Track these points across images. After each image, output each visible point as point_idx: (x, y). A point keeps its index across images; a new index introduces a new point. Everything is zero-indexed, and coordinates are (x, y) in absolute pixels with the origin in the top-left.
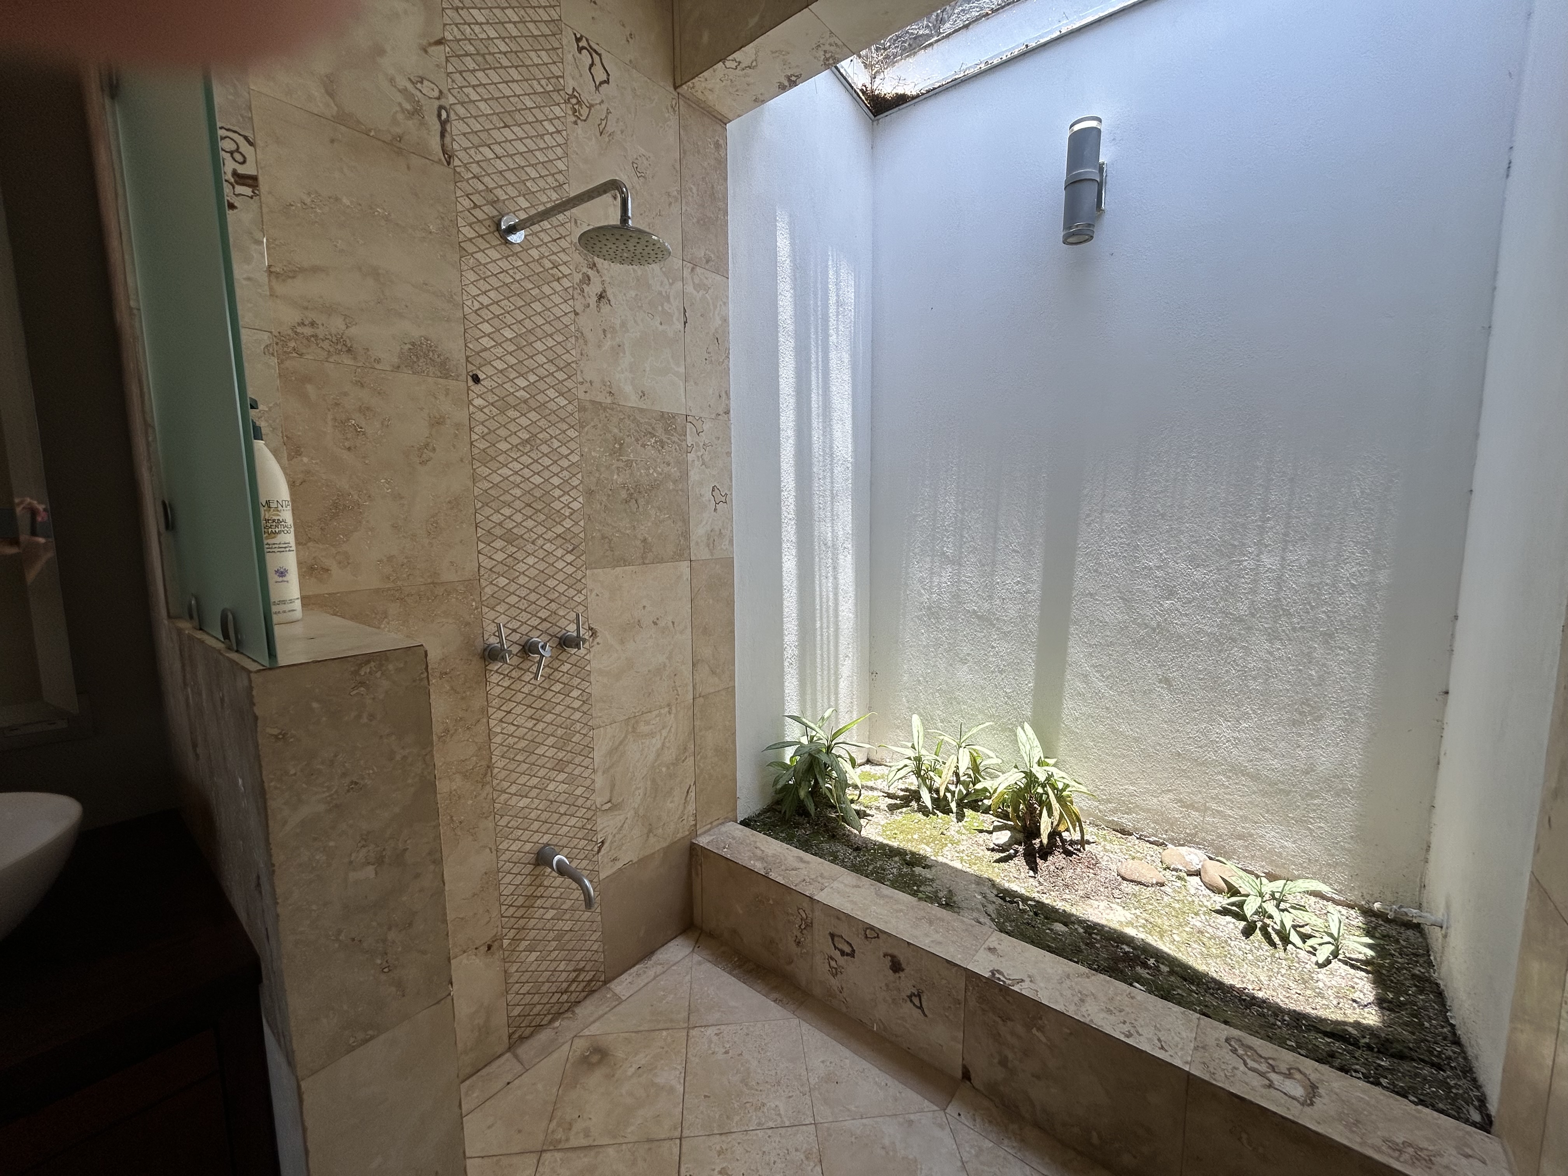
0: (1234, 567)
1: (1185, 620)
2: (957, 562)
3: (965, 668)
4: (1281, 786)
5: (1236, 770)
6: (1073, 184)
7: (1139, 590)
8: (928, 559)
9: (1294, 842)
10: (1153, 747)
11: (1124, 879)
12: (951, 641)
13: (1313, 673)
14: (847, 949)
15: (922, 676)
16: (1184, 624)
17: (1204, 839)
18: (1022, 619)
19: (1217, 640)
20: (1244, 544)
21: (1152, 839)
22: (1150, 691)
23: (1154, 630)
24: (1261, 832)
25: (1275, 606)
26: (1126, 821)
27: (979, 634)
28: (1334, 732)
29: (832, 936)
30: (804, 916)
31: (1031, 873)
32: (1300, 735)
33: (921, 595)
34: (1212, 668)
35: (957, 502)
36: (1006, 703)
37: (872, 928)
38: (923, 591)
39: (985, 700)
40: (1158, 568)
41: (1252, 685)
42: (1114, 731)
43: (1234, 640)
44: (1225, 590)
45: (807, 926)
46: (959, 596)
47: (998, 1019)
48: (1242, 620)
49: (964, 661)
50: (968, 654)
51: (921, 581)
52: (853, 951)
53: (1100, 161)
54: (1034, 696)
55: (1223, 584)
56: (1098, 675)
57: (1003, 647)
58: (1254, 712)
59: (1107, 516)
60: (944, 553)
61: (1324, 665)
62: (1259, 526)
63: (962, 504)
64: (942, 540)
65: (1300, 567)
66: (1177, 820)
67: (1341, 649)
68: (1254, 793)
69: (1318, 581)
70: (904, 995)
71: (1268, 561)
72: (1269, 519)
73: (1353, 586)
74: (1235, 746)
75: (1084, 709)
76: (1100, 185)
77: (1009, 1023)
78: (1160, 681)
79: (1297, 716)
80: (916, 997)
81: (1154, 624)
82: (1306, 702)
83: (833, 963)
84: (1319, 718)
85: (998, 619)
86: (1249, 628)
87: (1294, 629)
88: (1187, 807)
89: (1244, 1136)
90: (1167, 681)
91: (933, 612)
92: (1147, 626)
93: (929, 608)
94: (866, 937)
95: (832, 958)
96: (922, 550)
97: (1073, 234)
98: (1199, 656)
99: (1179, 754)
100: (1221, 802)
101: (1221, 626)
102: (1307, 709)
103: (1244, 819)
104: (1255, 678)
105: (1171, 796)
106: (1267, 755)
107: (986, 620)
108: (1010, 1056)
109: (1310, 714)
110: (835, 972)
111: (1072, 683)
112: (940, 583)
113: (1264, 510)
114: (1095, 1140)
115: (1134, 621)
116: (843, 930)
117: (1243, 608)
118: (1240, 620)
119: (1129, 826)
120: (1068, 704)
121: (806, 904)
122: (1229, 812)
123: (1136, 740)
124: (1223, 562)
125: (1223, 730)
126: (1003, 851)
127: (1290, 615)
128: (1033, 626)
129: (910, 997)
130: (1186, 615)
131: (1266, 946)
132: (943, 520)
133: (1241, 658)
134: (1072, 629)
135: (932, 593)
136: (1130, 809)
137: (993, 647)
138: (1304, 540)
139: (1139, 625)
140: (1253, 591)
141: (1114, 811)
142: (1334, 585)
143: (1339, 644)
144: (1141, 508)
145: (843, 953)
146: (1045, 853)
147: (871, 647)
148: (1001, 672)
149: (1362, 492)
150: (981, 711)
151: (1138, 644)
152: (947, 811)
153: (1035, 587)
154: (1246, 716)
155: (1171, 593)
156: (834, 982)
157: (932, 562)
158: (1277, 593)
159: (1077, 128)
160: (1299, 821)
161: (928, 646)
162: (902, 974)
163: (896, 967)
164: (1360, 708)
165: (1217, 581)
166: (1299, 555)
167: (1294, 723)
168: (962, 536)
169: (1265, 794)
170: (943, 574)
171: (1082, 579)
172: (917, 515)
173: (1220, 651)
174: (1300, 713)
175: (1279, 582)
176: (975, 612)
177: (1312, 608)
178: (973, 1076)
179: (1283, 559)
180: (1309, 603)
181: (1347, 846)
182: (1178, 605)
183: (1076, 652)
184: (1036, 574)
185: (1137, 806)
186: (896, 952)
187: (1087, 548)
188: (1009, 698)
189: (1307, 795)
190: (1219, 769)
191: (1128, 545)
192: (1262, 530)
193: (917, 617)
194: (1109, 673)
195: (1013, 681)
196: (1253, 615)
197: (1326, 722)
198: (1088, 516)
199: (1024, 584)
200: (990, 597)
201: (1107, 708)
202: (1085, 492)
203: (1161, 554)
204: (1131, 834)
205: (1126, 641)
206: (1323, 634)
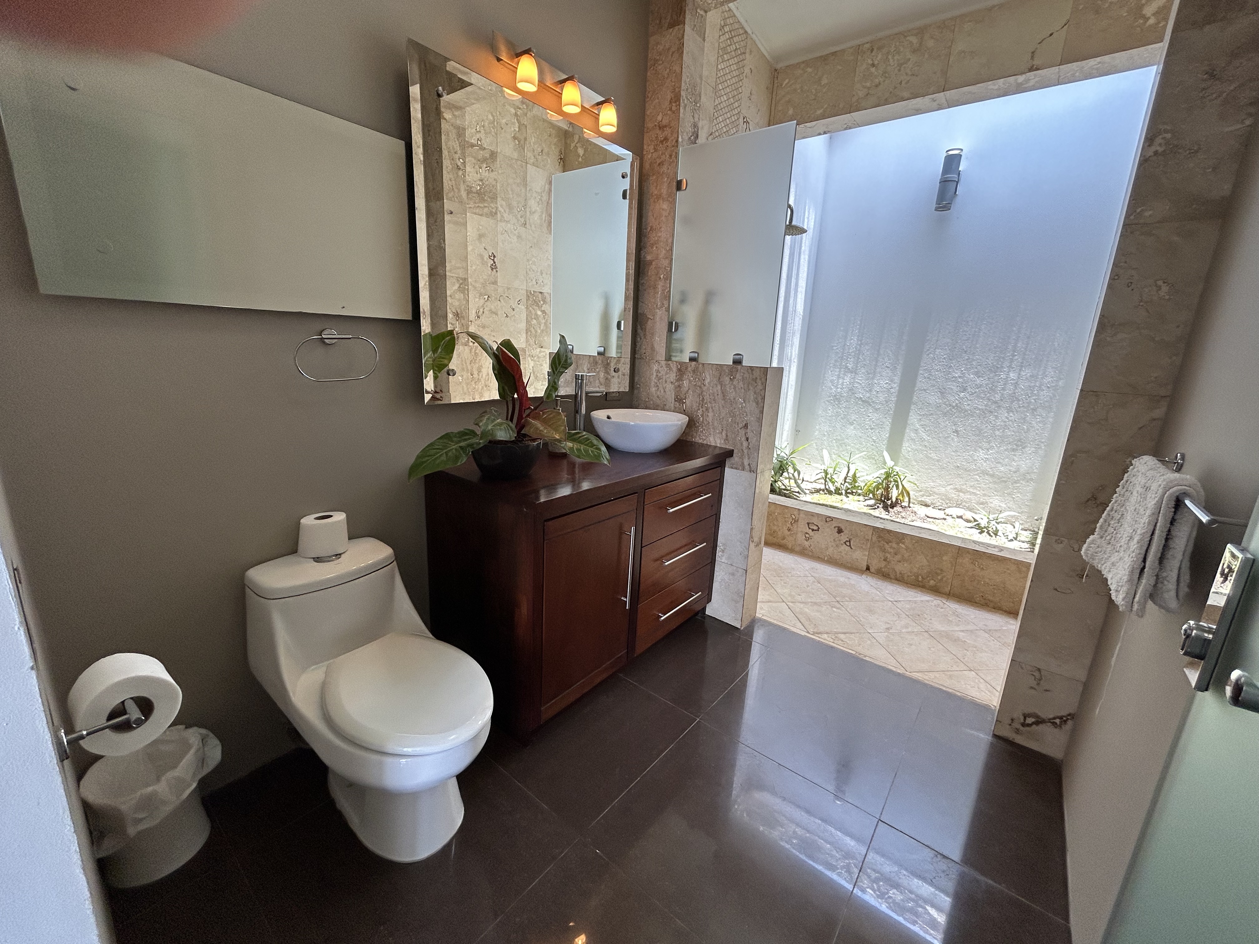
0: (996, 378)
1: (969, 402)
2: (854, 372)
3: (852, 427)
4: (1004, 479)
5: (985, 473)
6: (944, 182)
7: (949, 388)
8: (838, 370)
9: (1006, 504)
10: (946, 464)
11: (928, 517)
12: (846, 413)
13: (1025, 427)
14: (815, 528)
15: (827, 432)
16: (969, 405)
17: (965, 506)
18: (887, 402)
19: (983, 412)
20: (1002, 367)
21: (940, 508)
22: (948, 437)
23: (954, 407)
24: (991, 500)
25: (1013, 397)
26: (928, 500)
27: (862, 410)
28: (1030, 454)
29: (808, 524)
30: (794, 517)
31: (887, 513)
32: (1015, 455)
33: (831, 389)
34: (979, 425)
35: (858, 340)
36: (872, 445)
37: (830, 517)
38: (832, 387)
39: (861, 444)
40: (960, 377)
41: (997, 433)
42: (927, 457)
43: (991, 412)
44: (991, 389)
45: (795, 521)
46: (853, 390)
47: (885, 543)
48: (997, 403)
49: (852, 424)
50: (854, 420)
51: (832, 381)
52: (819, 528)
53: (960, 169)
54: (888, 441)
55: (990, 386)
56: (923, 429)
57: (875, 416)
58: (996, 446)
59: (938, 351)
60: (847, 367)
61: (1030, 423)
62: (1010, 359)
63: (861, 341)
64: (847, 360)
65: (1027, 378)
66: (953, 497)
67: (1039, 416)
68: (991, 483)
69: (1033, 384)
70: (842, 542)
71: (1012, 375)
72: (1016, 355)
73: (1048, 387)
74: (985, 462)
75: (913, 446)
76: (957, 182)
77: (890, 544)
78: (954, 432)
79: (1015, 447)
80: (848, 543)
81: (954, 404)
82: (1020, 440)
83: (807, 536)
84: (1024, 448)
85: (873, 402)
86: (999, 406)
87: (1020, 407)
88: (959, 491)
89: (977, 563)
90: (956, 431)
91: (837, 399)
92: (950, 405)
93: (835, 396)
94: (826, 521)
95: (807, 533)
96: (834, 365)
97: (941, 207)
98: (974, 420)
99: (958, 467)
100: (975, 488)
101: (986, 406)
102: (1019, 443)
103: (985, 495)
104: (998, 430)
105: (951, 486)
106: (999, 465)
107: (866, 402)
108: (889, 556)
109: (1021, 445)
110: (807, 539)
111: (909, 433)
112: (842, 384)
113: (1014, 351)
114: (920, 578)
115: (945, 403)
116: (815, 520)
117: (998, 397)
118: (996, 402)
119: (929, 502)
120: (906, 445)
121: (796, 513)
122: (978, 493)
123: (938, 461)
124: (991, 375)
125: (981, 454)
126: (871, 506)
127: (1019, 400)
128: (892, 406)
129: (845, 543)
130: (970, 400)
131: (988, 536)
132: (849, 349)
133: (994, 420)
134: (913, 407)
135: (838, 388)
136: (930, 494)
137: (869, 416)
138: (1030, 365)
139: (946, 405)
140: (1003, 389)
141: (923, 496)
142: (1040, 387)
143: (1038, 414)
144: (955, 348)
145: (813, 530)
146: (893, 506)
147: (798, 416)
148: (872, 429)
149: (1059, 345)
150: (858, 449)
151: (945, 414)
152: (841, 494)
153: (895, 385)
154: (992, 448)
155: (964, 390)
156: (807, 544)
157: (840, 371)
158: (1014, 390)
159: (951, 153)
160: (1009, 494)
161: (832, 416)
162: (842, 534)
163: (840, 531)
164: (1042, 442)
165: (987, 385)
166: (1027, 372)
167: (1013, 450)
168: (858, 358)
169: (995, 483)
170: (845, 378)
171: (921, 383)
172: (833, 346)
173: (984, 417)
174: (1017, 446)
175: (1016, 385)
176: (861, 398)
177: (1029, 397)
178: (871, 568)
179: (1020, 374)
180: (1028, 395)
181: (1028, 504)
182: (967, 395)
183: (913, 419)
184: (897, 379)
185: (935, 493)
186: (840, 525)
187: (925, 366)
188: (874, 442)
189: (1015, 482)
190: (976, 473)
191: (947, 365)
192: (1012, 361)
193: (828, 401)
194: (928, 428)
195: (878, 434)
196: (1002, 400)
197: (1027, 449)
198: (928, 350)
199: (890, 384)
200: (871, 391)
201: (925, 446)
202: (928, 338)
203: (962, 371)
204: (929, 506)
205: (939, 413)
206: (1033, 409)
